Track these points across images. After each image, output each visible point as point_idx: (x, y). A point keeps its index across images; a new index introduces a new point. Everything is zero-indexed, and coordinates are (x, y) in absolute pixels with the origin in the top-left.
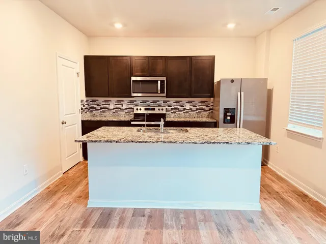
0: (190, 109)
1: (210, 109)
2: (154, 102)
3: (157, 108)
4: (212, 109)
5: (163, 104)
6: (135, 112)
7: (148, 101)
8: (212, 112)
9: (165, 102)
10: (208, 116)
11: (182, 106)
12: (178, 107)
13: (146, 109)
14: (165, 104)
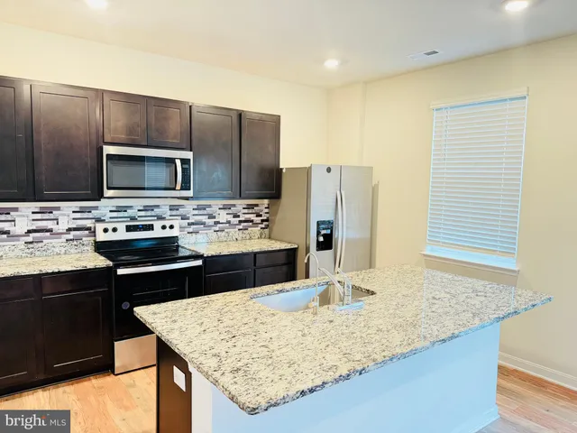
0: (229, 222)
1: (263, 221)
2: (146, 208)
3: (158, 225)
4: (267, 220)
5: (169, 213)
6: (101, 237)
7: (131, 207)
8: (267, 227)
9: (172, 208)
10: (261, 234)
11: (211, 216)
12: (204, 219)
13: (129, 229)
14: (174, 213)
